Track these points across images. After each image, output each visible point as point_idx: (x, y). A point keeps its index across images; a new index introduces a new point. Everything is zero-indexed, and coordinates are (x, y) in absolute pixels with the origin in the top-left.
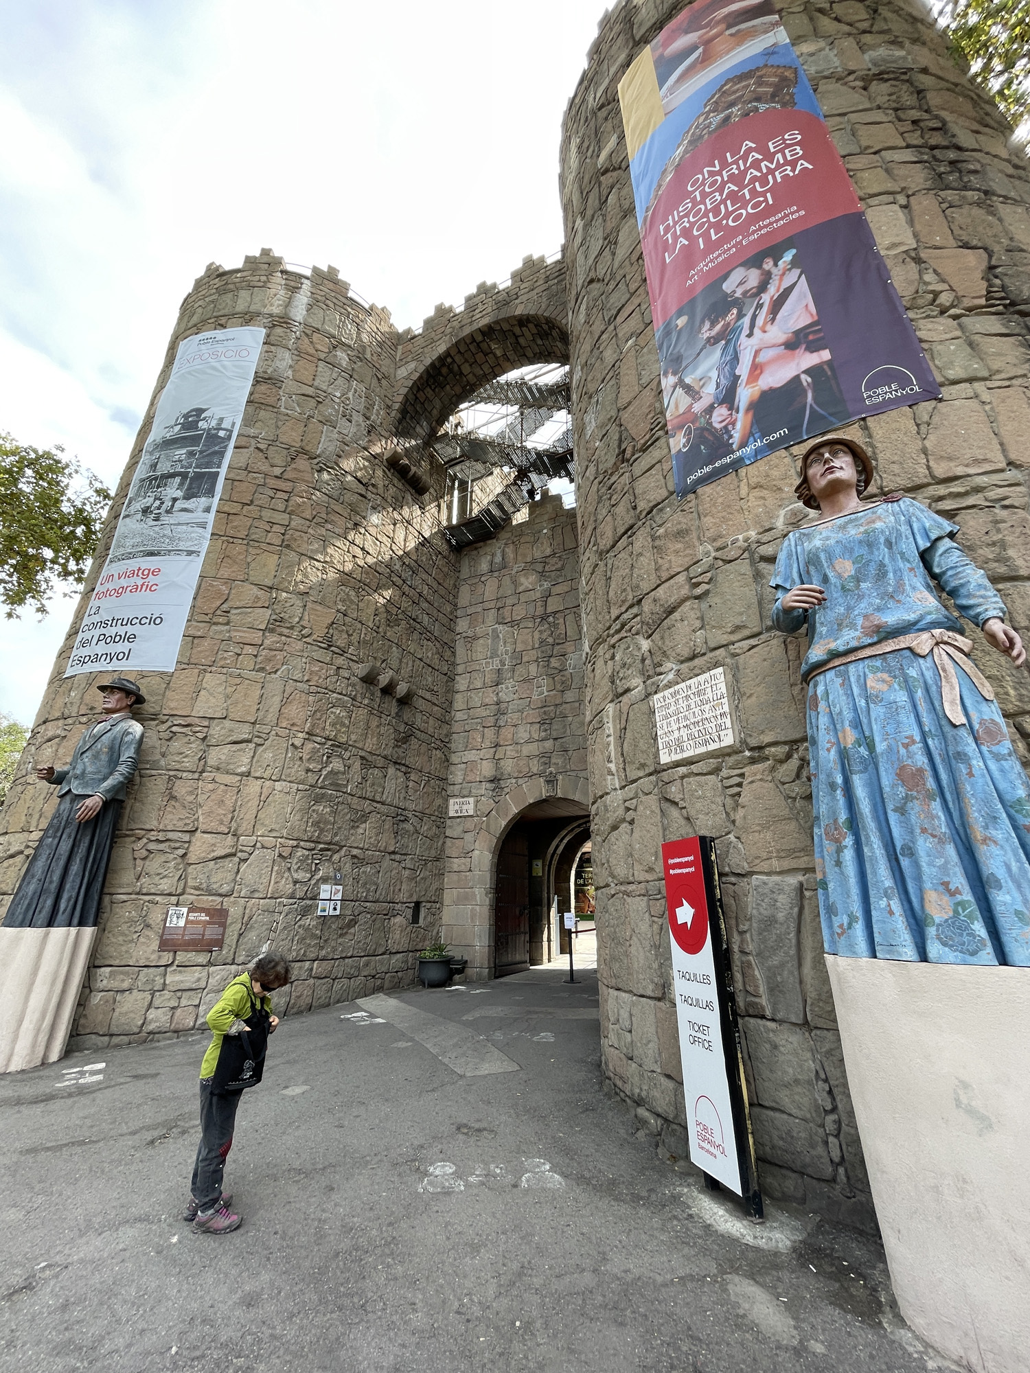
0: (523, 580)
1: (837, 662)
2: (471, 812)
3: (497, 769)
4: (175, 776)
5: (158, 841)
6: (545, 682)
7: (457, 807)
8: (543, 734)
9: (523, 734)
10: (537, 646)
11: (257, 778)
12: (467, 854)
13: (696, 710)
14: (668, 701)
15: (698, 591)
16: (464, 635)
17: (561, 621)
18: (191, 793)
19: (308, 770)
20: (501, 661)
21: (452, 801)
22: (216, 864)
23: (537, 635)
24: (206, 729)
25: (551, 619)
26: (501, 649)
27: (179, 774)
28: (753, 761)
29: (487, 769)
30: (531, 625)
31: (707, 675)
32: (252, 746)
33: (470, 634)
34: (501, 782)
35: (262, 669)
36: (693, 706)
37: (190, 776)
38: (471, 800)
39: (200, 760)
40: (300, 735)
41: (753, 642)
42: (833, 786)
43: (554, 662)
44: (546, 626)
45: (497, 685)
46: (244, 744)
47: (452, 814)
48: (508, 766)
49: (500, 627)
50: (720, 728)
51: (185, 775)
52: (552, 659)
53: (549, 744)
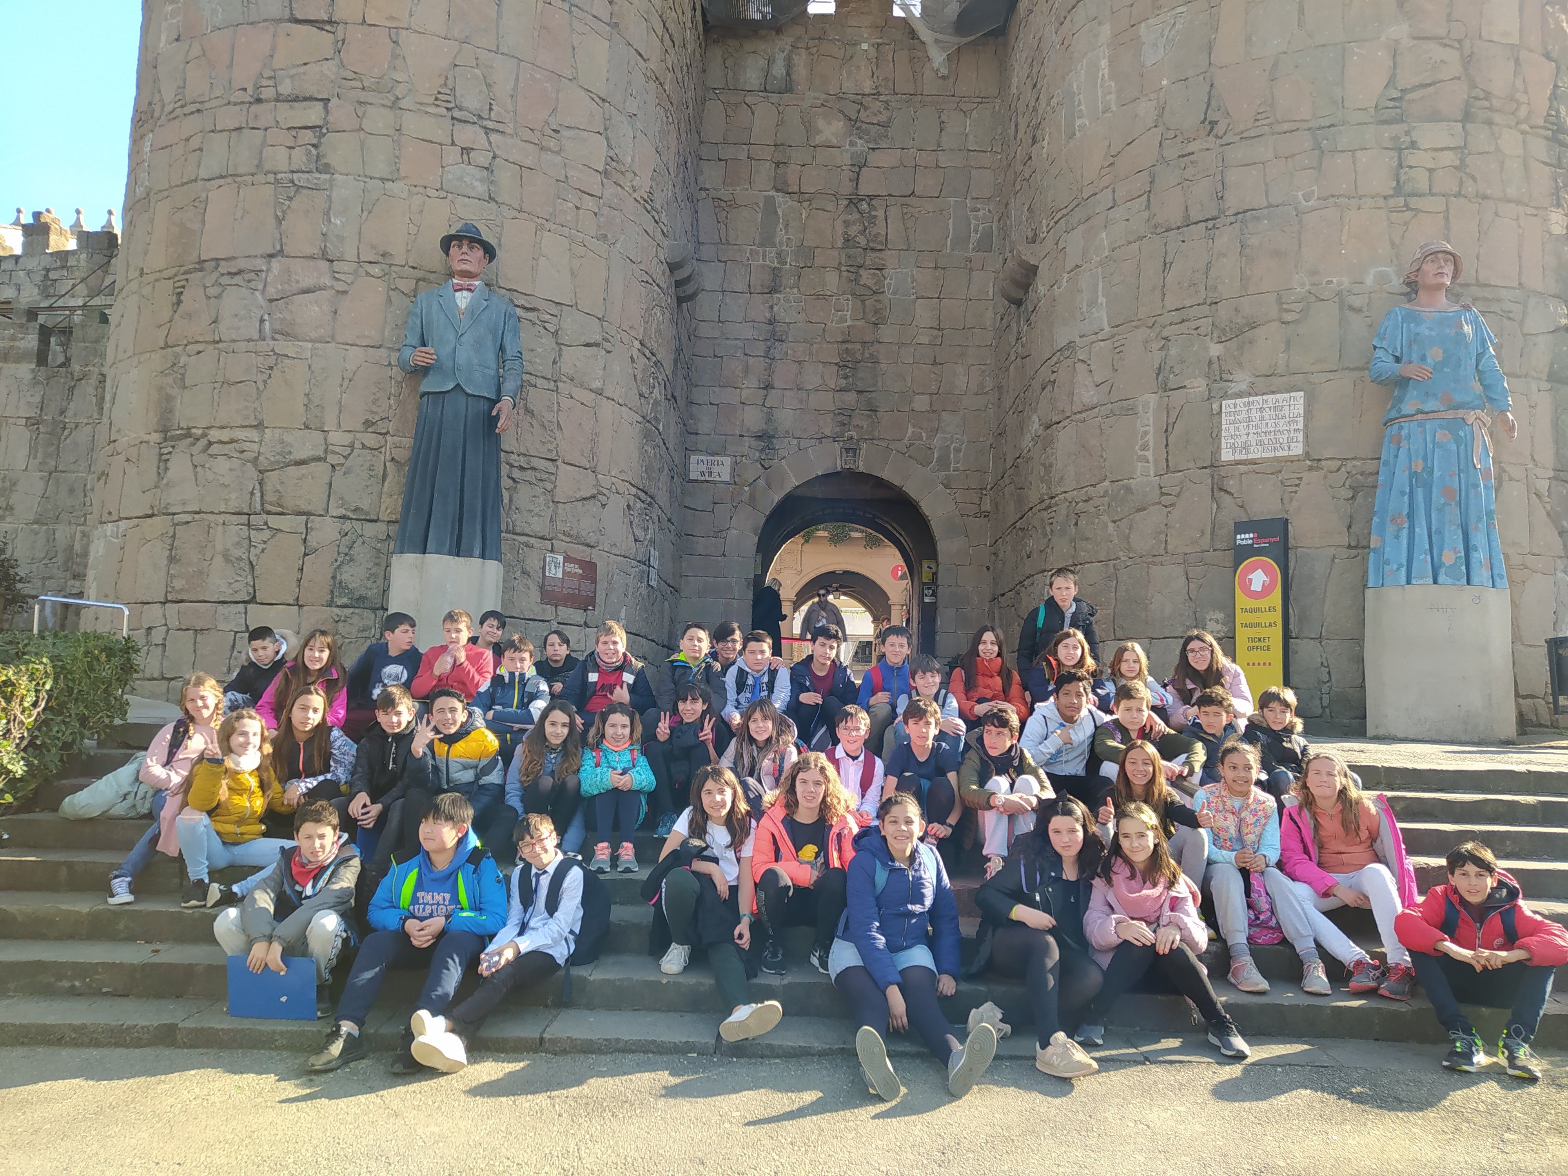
0: (821, 123)
1: (1419, 417)
2: (726, 477)
3: (769, 421)
5: (521, 468)
6: (849, 304)
7: (703, 468)
8: (843, 382)
9: (812, 379)
10: (840, 244)
11: (609, 399)
12: (718, 533)
13: (1270, 422)
14: (1238, 408)
15: (1289, 317)
16: (713, 193)
17: (880, 213)
18: (550, 409)
19: (641, 395)
20: (779, 255)
21: (694, 458)
22: (583, 505)
23: (840, 228)
24: (556, 320)
25: (864, 206)
26: (781, 235)
27: (533, 379)
28: (1311, 468)
29: (753, 419)
30: (830, 207)
31: (1287, 395)
32: (602, 352)
33: (724, 194)
34: (775, 441)
35: (603, 239)
36: (1267, 417)
37: (545, 384)
38: (727, 460)
39: (553, 364)
40: (636, 344)
41: (1331, 376)
42: (1402, 493)
43: (867, 278)
44: (856, 216)
45: (770, 293)
46: (595, 349)
47: (693, 476)
48: (786, 418)
49: (779, 198)
50: (1290, 440)
51: (540, 382)
52: (862, 271)
53: (850, 398)
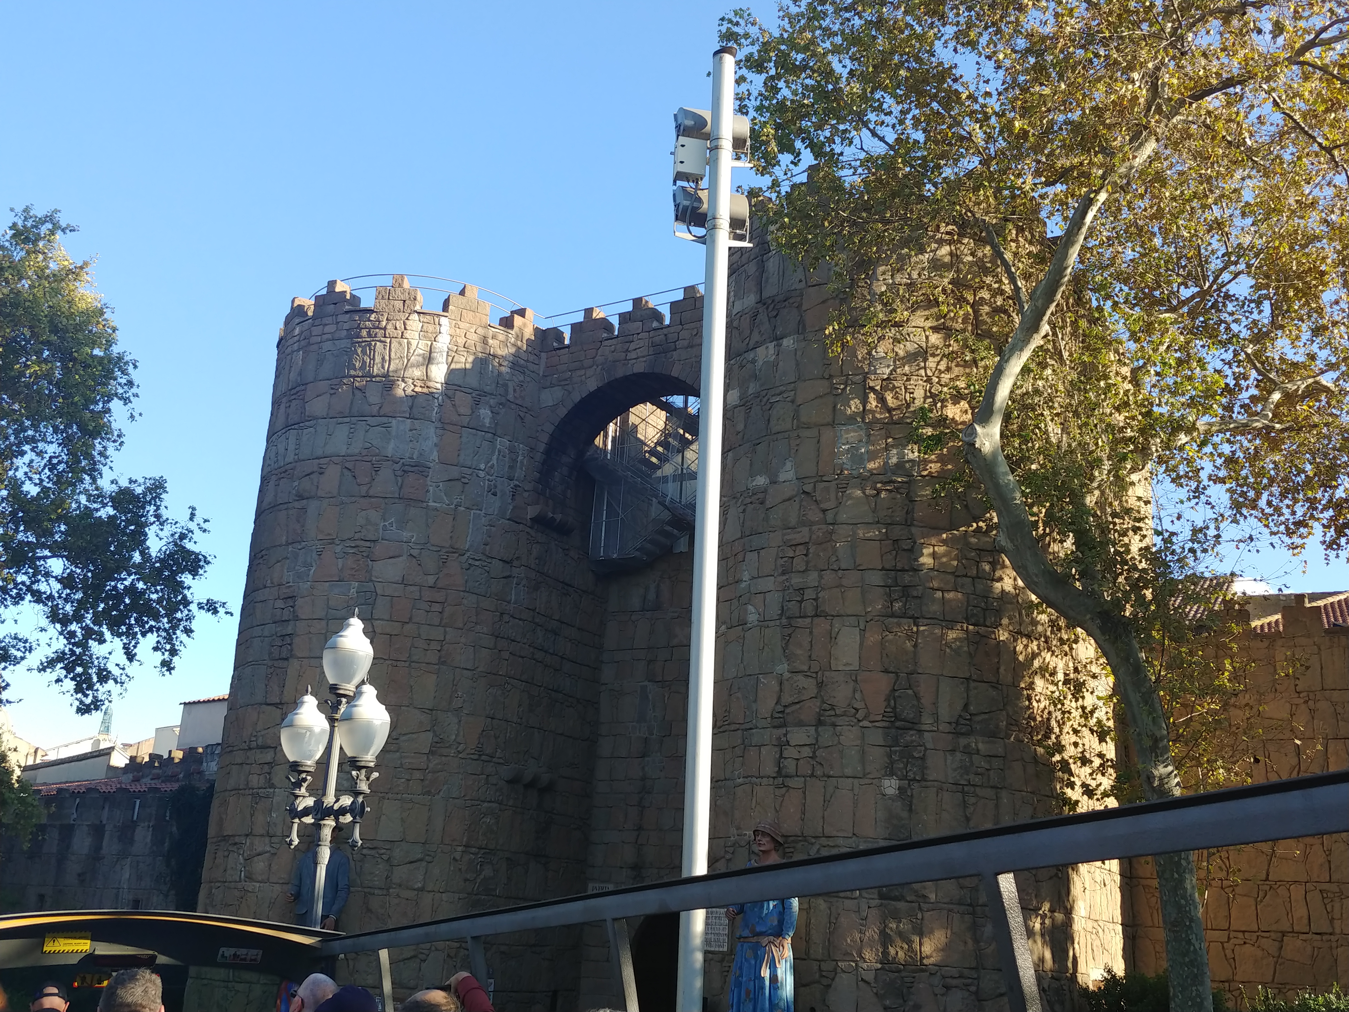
0: (677, 630)
3: (639, 855)
4: (370, 893)
9: (667, 820)
11: (429, 891)
13: (718, 927)
15: (728, 856)
16: (610, 686)
19: (466, 880)
20: (648, 728)
24: (388, 852)
26: (650, 713)
27: (372, 891)
29: (629, 854)
32: (424, 864)
33: (616, 686)
34: (642, 871)
35: (428, 793)
36: (717, 923)
37: (380, 892)
39: (386, 878)
40: (460, 849)
45: (643, 757)
46: (418, 863)
48: (650, 854)
49: (650, 686)
50: (725, 940)
51: (376, 892)
